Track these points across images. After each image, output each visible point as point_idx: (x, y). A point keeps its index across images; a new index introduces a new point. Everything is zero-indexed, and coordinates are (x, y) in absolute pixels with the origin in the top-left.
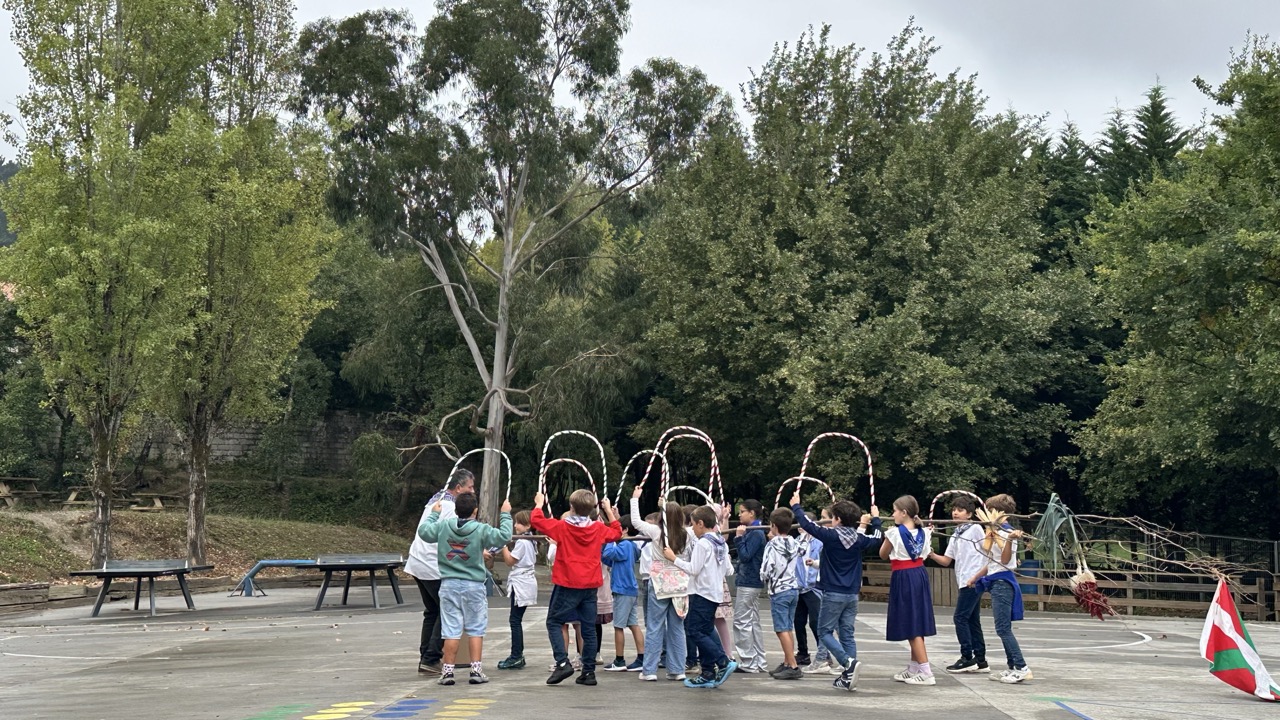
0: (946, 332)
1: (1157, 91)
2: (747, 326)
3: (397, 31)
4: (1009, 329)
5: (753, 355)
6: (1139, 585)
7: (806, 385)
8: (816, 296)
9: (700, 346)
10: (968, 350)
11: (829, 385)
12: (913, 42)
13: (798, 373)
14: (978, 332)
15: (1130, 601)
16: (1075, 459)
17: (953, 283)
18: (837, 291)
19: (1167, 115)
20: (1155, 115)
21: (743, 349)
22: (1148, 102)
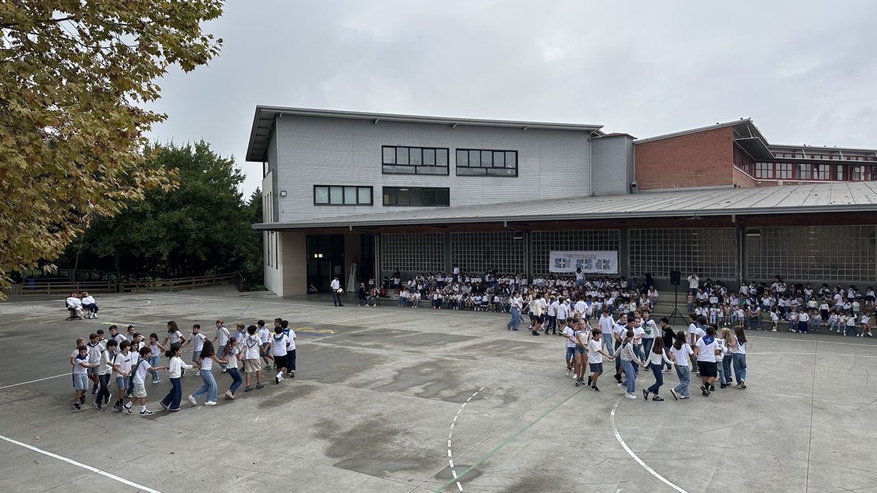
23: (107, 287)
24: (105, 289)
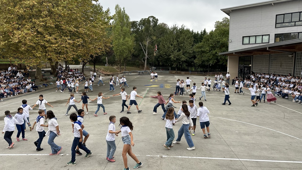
0: (184, 53)
1: (205, 29)
2: (168, 52)
3: (138, 23)
4: (189, 53)
5: (169, 54)
7: (173, 57)
8: (174, 50)
9: (164, 53)
10: (186, 54)
11: (174, 57)
12: (183, 26)
13: (172, 57)
15: (196, 74)
16: (193, 63)
17: (185, 49)
18: (175, 49)
19: (206, 31)
21: (168, 54)
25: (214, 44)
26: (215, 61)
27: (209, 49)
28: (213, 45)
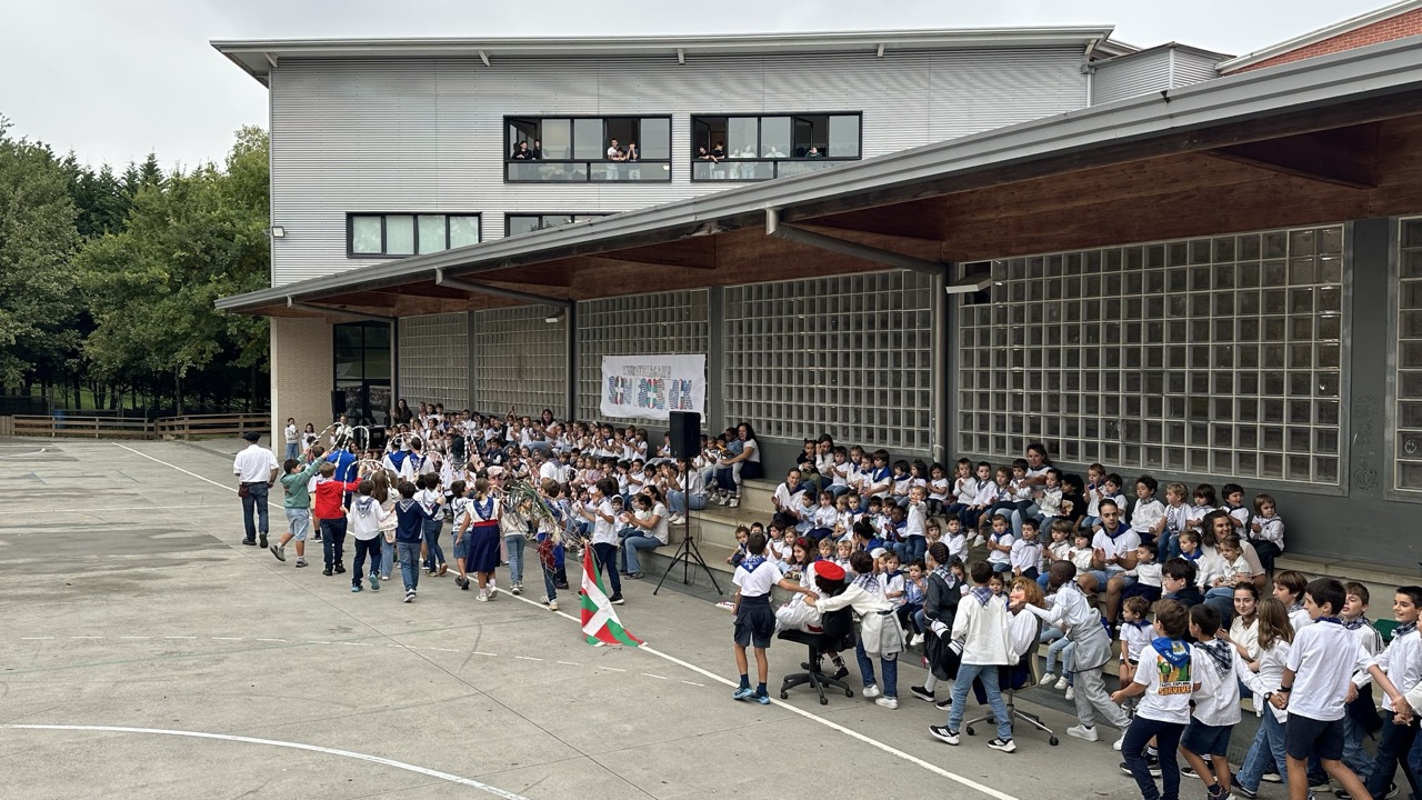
0: (7, 291)
1: (153, 155)
4: (43, 292)
6: (102, 423)
10: (18, 303)
14: (26, 293)
15: (97, 432)
16: (77, 361)
17: (12, 265)
19: (158, 170)
20: (151, 169)
22: (146, 162)
23: (142, 428)
24: (140, 432)
25: (200, 245)
26: (212, 346)
27: (172, 275)
28: (192, 250)
